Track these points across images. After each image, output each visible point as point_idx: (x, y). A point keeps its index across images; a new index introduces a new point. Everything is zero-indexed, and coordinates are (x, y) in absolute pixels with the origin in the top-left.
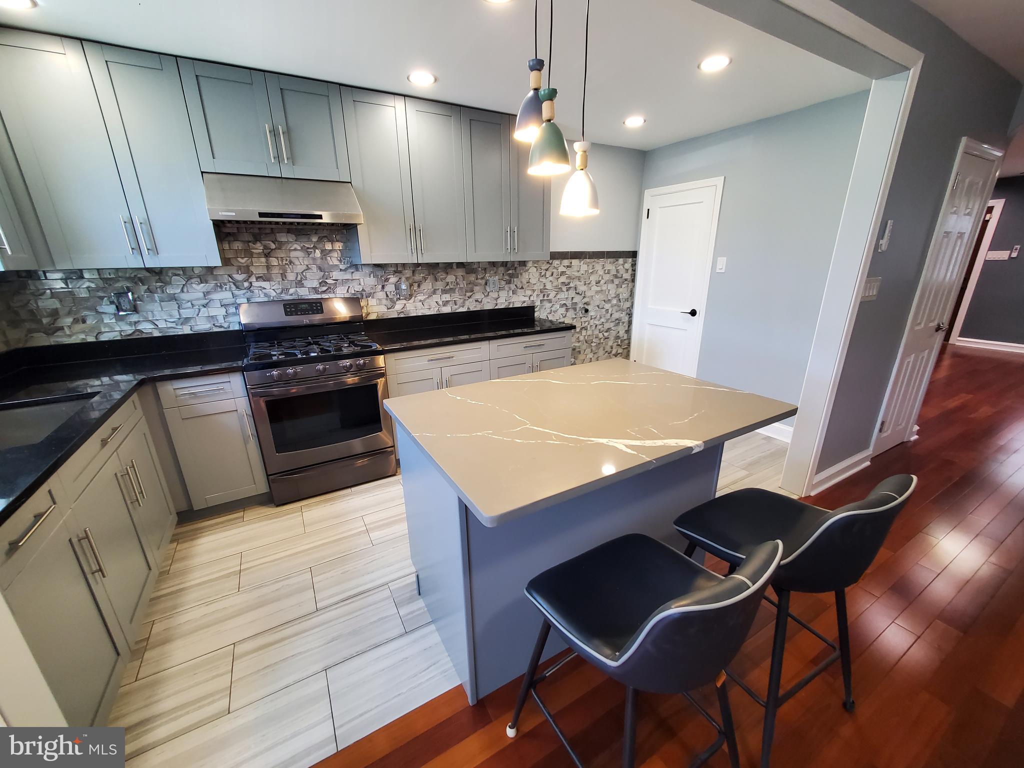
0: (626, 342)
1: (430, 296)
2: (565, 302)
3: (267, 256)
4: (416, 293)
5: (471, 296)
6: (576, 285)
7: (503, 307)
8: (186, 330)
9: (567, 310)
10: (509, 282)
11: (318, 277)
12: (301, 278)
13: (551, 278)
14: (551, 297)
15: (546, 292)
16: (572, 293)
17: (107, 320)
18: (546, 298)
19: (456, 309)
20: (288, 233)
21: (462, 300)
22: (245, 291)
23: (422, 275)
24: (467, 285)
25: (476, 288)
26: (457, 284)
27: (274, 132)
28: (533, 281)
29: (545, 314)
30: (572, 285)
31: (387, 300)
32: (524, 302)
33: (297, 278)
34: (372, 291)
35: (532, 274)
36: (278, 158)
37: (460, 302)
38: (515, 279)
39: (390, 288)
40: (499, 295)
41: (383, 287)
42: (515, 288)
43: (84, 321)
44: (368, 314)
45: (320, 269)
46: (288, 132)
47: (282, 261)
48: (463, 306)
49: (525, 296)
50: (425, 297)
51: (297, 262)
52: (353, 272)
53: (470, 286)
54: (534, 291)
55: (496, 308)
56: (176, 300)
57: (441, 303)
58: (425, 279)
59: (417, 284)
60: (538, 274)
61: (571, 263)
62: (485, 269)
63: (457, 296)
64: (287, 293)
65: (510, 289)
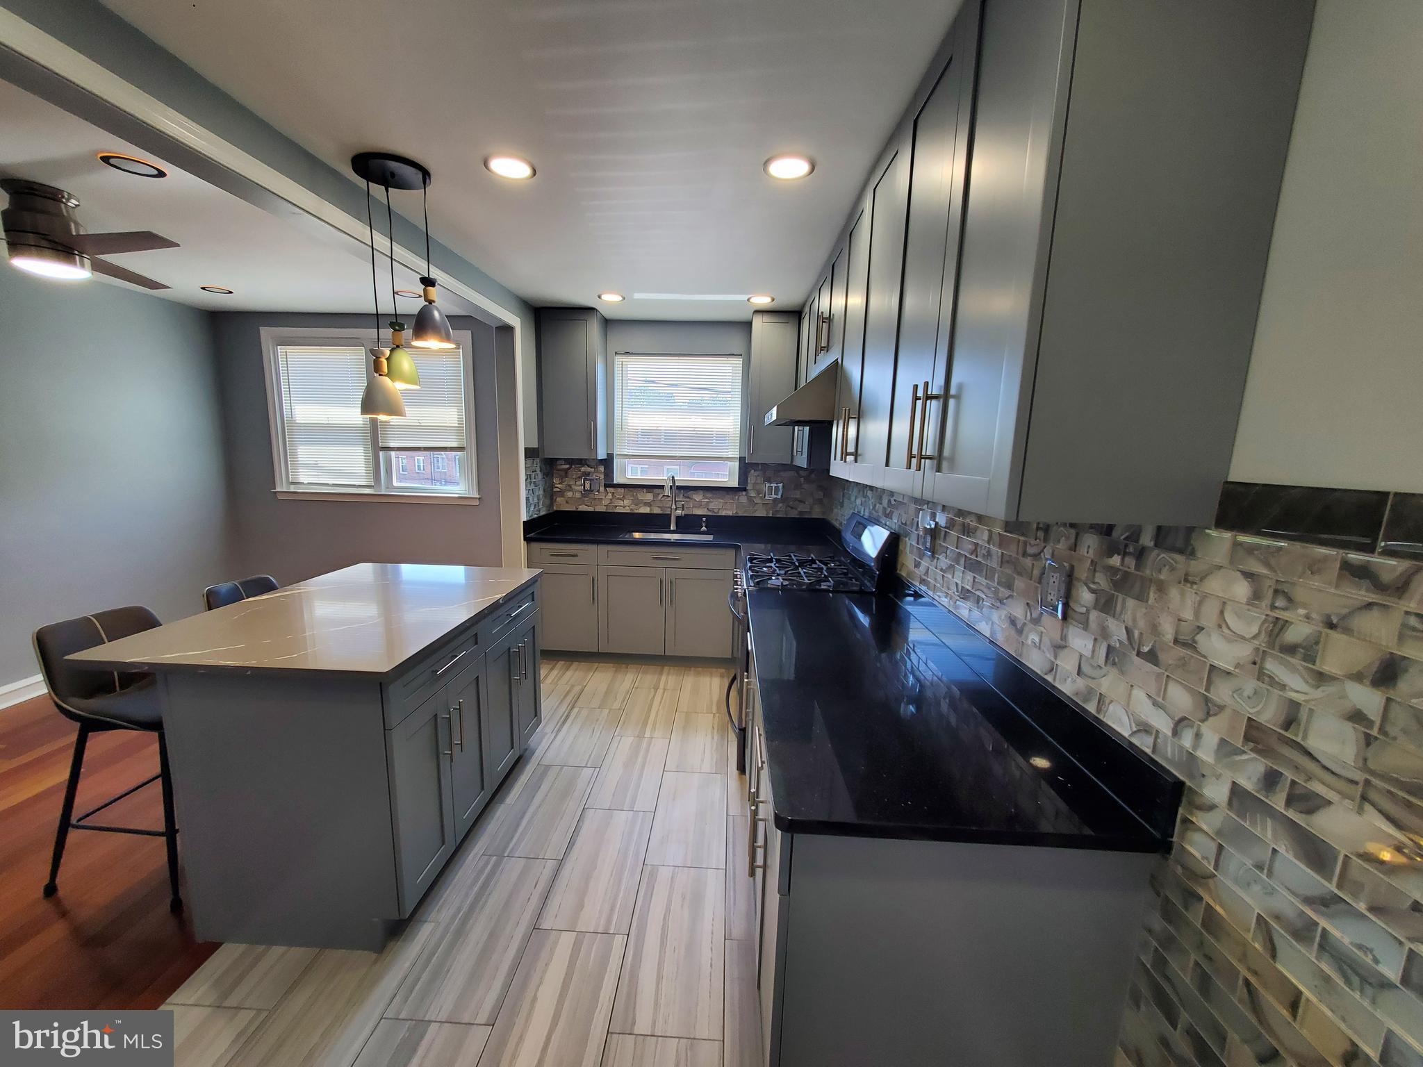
1: (952, 566)
4: (941, 551)
5: (1005, 599)
7: (1067, 688)
10: (1106, 605)
21: (989, 604)
23: (950, 515)
24: (1002, 562)
25: (1017, 581)
26: (989, 554)
29: (1254, 901)
32: (1145, 728)
34: (910, 528)
37: (985, 605)
38: (1131, 603)
40: (1064, 638)
41: (917, 525)
42: (1124, 637)
44: (902, 565)
49: (1155, 704)
50: (946, 564)
53: (1009, 570)
54: (1209, 708)
55: (1050, 679)
57: (960, 589)
58: (952, 523)
60: (1254, 623)
63: (982, 587)
65: (1104, 633)
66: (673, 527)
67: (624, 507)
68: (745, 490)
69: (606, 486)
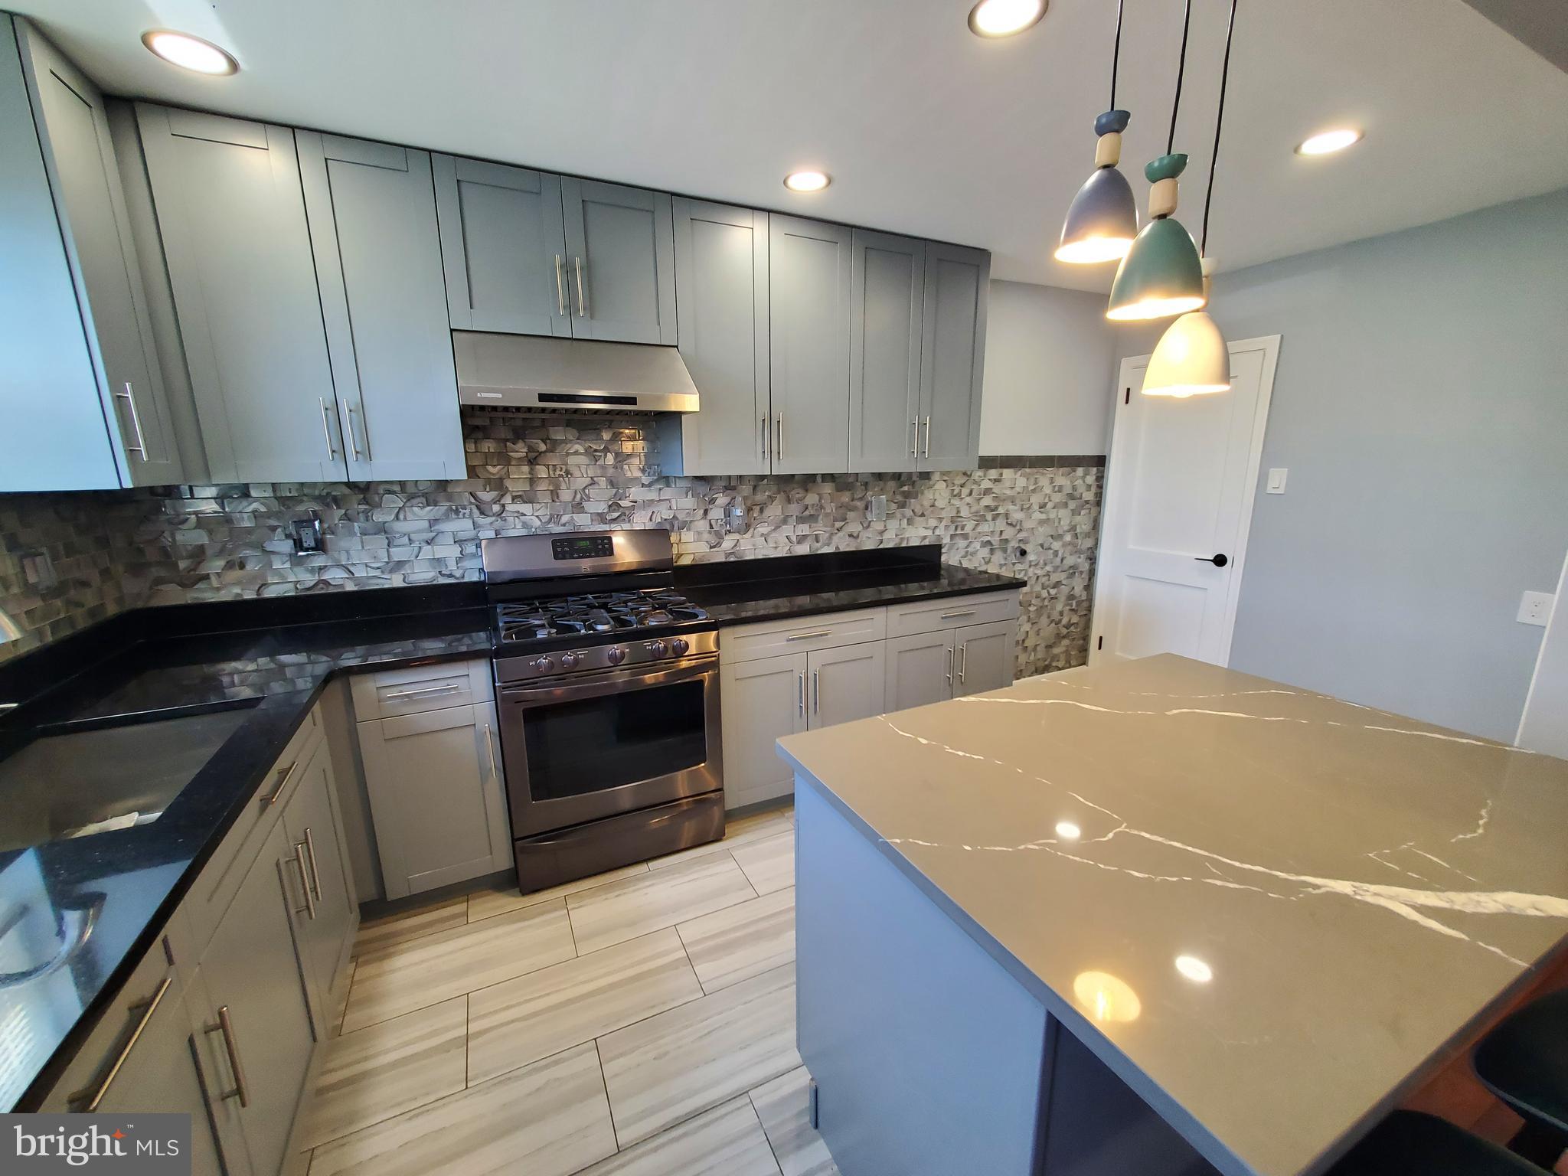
0: (1085, 604)
1: (777, 527)
2: (989, 538)
3: (532, 462)
4: (757, 522)
5: (841, 528)
6: (1007, 511)
7: (891, 545)
8: (396, 581)
9: (992, 551)
10: (902, 505)
11: (607, 497)
12: (582, 498)
13: (968, 499)
14: (968, 529)
15: (959, 522)
16: (1001, 524)
17: (277, 565)
18: (959, 532)
19: (817, 550)
20: (567, 426)
21: (827, 535)
22: (494, 518)
23: (767, 494)
24: (836, 509)
25: (851, 515)
26: (822, 507)
27: (568, 269)
28: (940, 504)
29: (957, 558)
30: (1001, 510)
31: (710, 533)
32: (925, 538)
33: (575, 497)
34: (688, 519)
35: (938, 493)
36: (571, 308)
37: (824, 536)
38: (912, 500)
39: (716, 514)
40: (885, 526)
41: (706, 512)
42: (912, 514)
43: (242, 566)
44: (680, 556)
45: (612, 483)
46: (589, 268)
47: (555, 470)
48: (828, 545)
49: (926, 529)
50: (769, 529)
51: (576, 473)
52: (661, 489)
53: (841, 511)
54: (941, 519)
55: (881, 547)
56: (385, 532)
57: (794, 539)
58: (772, 499)
59: (758, 507)
60: (948, 492)
61: (1001, 475)
62: (866, 484)
63: (821, 528)
64: (557, 523)
65: (904, 516)
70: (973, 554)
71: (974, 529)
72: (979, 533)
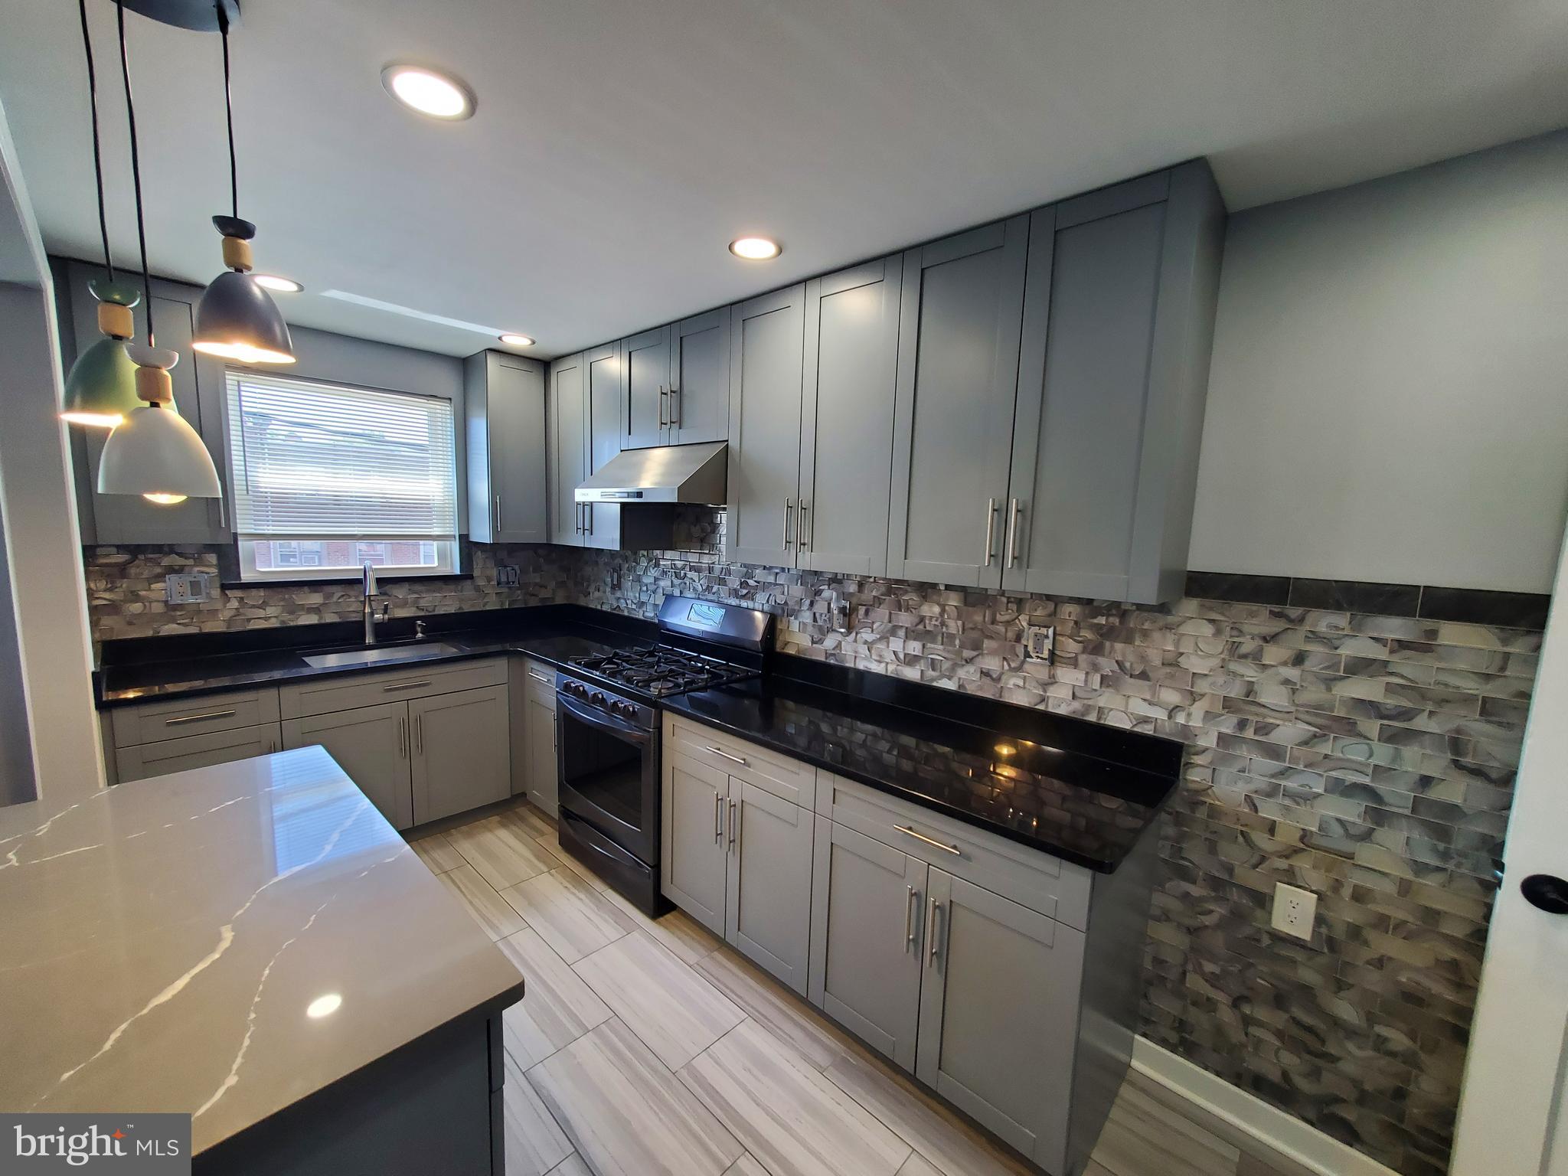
1: (884, 637)
2: (1366, 780)
4: (861, 625)
5: (973, 658)
6: (1458, 731)
7: (1063, 710)
8: (641, 615)
9: (1379, 815)
10: (1096, 649)
11: (740, 575)
12: (725, 574)
13: (1292, 673)
14: (1281, 738)
17: (607, 593)
19: (933, 680)
21: (949, 664)
22: (681, 581)
23: (874, 593)
24: (964, 630)
25: (987, 643)
26: (943, 624)
28: (1194, 664)
29: (1241, 789)
31: (813, 626)
32: (1146, 720)
34: (797, 608)
37: (946, 665)
39: (821, 607)
40: (1052, 676)
41: (812, 604)
42: (1116, 667)
43: (598, 591)
44: (786, 643)
45: (744, 563)
48: (950, 678)
49: (1150, 703)
50: (874, 637)
52: (777, 574)
53: (973, 635)
54: (1194, 697)
55: (1041, 707)
56: (640, 581)
57: (902, 656)
58: (878, 601)
59: (864, 609)
60: (1219, 646)
61: (1433, 634)
63: (938, 651)
64: (710, 592)
65: (1095, 667)
66: (369, 640)
67: (266, 619)
68: (471, 577)
69: (224, 587)
70: (1306, 798)
71: (1306, 743)
72: (1326, 756)
